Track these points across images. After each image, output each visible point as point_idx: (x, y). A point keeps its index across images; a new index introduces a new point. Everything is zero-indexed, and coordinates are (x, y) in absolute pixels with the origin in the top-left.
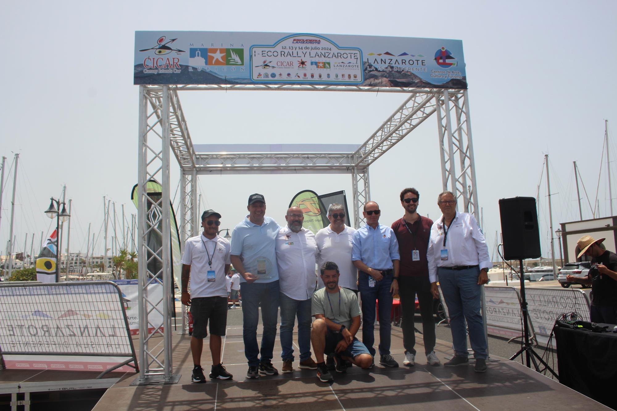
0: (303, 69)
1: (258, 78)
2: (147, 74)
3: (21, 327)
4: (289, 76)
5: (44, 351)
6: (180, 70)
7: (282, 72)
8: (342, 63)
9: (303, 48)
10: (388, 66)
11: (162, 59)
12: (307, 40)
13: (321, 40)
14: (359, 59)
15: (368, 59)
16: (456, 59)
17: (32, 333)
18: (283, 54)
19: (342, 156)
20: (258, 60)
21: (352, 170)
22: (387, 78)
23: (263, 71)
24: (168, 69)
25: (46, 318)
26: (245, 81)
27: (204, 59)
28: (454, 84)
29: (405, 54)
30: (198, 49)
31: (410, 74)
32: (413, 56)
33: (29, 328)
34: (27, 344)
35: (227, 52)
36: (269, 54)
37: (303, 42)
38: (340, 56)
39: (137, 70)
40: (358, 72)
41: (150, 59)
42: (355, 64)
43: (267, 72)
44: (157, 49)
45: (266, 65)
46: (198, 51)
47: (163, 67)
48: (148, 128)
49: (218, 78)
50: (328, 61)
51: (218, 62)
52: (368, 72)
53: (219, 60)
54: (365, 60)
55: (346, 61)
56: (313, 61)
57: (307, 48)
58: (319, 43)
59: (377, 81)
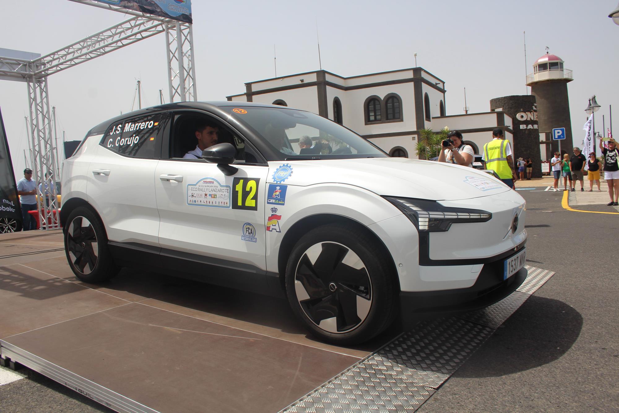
19: (18, 63)
21: (28, 79)
28: (184, 18)
59: (130, 4)
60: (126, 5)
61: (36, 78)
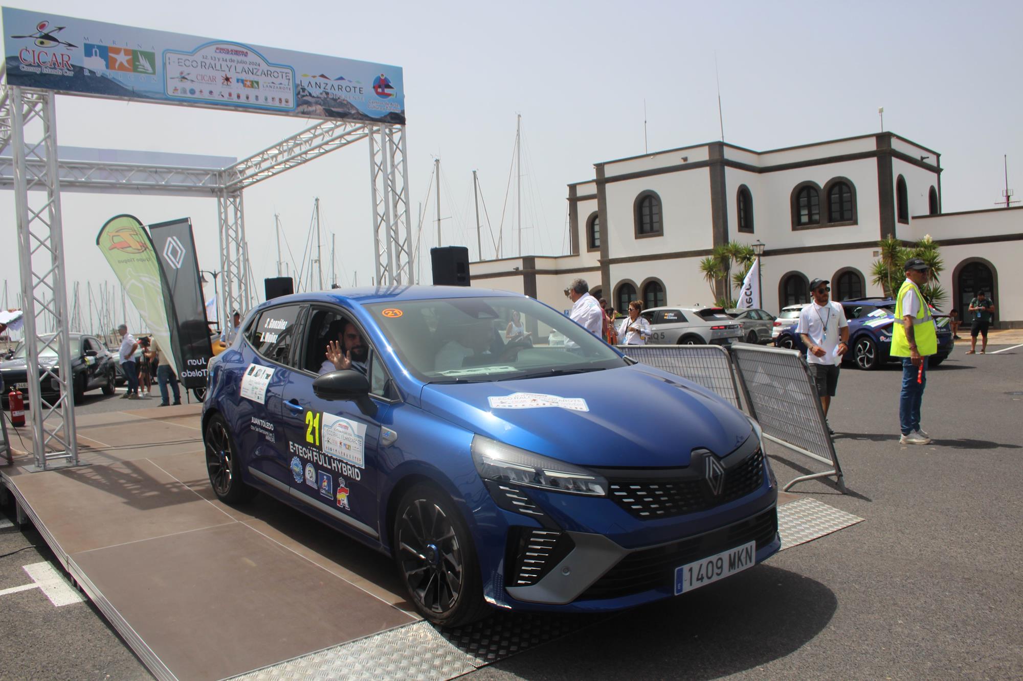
0: (228, 86)
1: (173, 92)
2: (25, 71)
4: (211, 94)
6: (73, 72)
7: (203, 89)
8: (273, 83)
9: (228, 60)
10: (323, 91)
11: (46, 53)
12: (232, 51)
13: (249, 52)
14: (291, 81)
15: (301, 81)
16: (395, 89)
18: (204, 65)
19: (206, 172)
20: (173, 70)
21: (219, 193)
22: (322, 106)
23: (180, 85)
24: (55, 68)
26: (157, 96)
27: (105, 60)
28: (392, 118)
29: (341, 78)
30: (95, 46)
31: (346, 103)
32: (350, 81)
35: (134, 55)
36: (187, 63)
37: (227, 52)
38: (270, 75)
39: (10, 65)
40: (290, 96)
41: (29, 51)
42: (287, 86)
43: (184, 87)
44: (37, 38)
45: (184, 78)
46: (96, 49)
47: (48, 65)
49: (123, 88)
50: (256, 80)
51: (122, 67)
52: (301, 97)
53: (124, 64)
54: (298, 82)
55: (277, 81)
56: (240, 78)
57: (232, 61)
58: (246, 56)
59: (310, 109)
60: (305, 110)
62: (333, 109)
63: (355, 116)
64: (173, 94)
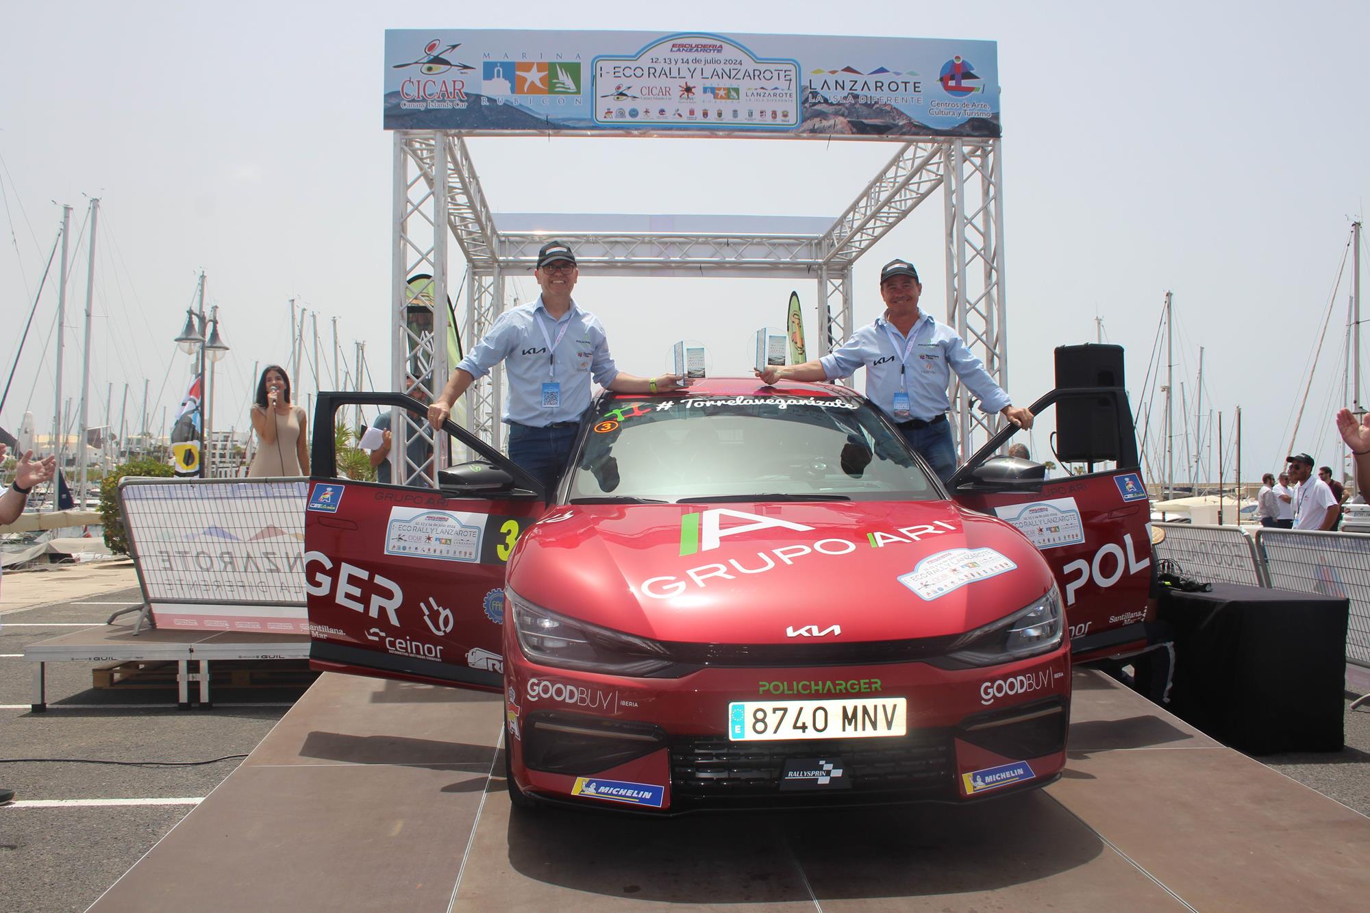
0: (689, 100)
1: (605, 117)
2: (407, 109)
3: (183, 555)
4: (662, 114)
5: (224, 598)
6: (466, 104)
7: (649, 108)
8: (762, 88)
9: (690, 61)
10: (849, 94)
11: (434, 82)
12: (697, 46)
13: (724, 45)
14: (793, 82)
15: (810, 81)
16: (982, 79)
17: (204, 566)
18: (652, 72)
19: (798, 241)
20: (607, 85)
21: (819, 272)
22: (846, 117)
23: (615, 105)
24: (444, 101)
25: (228, 540)
26: (583, 125)
27: (510, 82)
28: (974, 128)
29: (882, 70)
30: (499, 64)
31: (889, 109)
32: (897, 74)
33: (197, 556)
34: (193, 585)
35: (550, 69)
36: (628, 72)
37: (690, 48)
38: (758, 76)
39: (389, 103)
40: (791, 107)
41: (413, 83)
42: (786, 92)
43: (621, 107)
44: (424, 63)
45: (622, 94)
46: (499, 68)
47: (436, 98)
48: (410, 208)
49: (533, 117)
50: (735, 86)
51: (533, 89)
52: (810, 106)
53: (535, 85)
54: (805, 83)
55: (769, 85)
56: (708, 85)
57: (696, 61)
58: (719, 51)
59: (825, 123)
60: (816, 127)
61: (828, 269)
62: (864, 121)
63: (904, 130)
64: (605, 120)
